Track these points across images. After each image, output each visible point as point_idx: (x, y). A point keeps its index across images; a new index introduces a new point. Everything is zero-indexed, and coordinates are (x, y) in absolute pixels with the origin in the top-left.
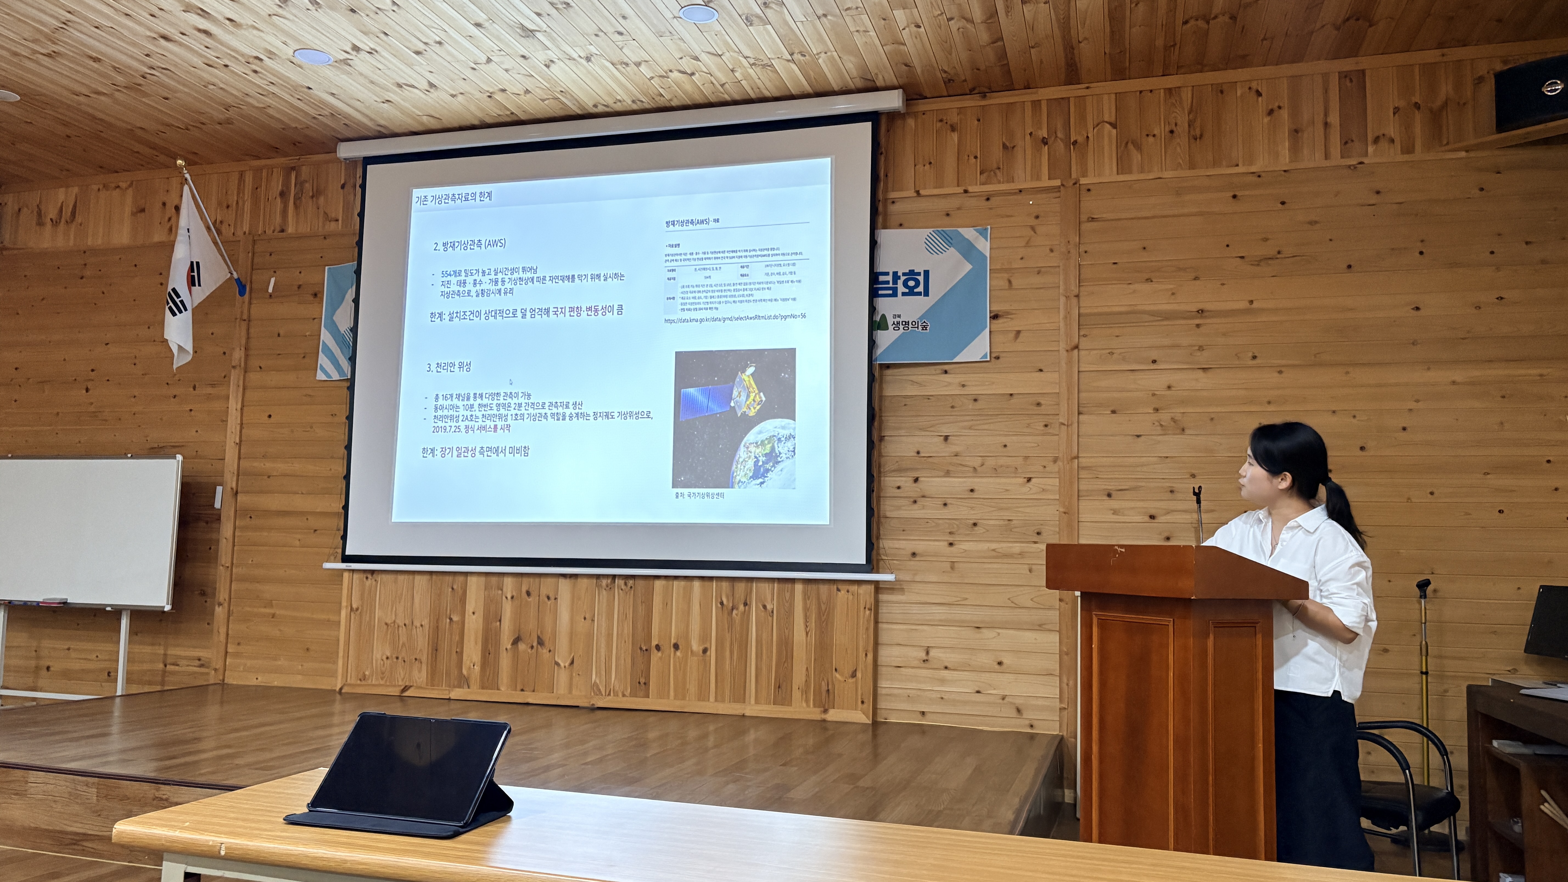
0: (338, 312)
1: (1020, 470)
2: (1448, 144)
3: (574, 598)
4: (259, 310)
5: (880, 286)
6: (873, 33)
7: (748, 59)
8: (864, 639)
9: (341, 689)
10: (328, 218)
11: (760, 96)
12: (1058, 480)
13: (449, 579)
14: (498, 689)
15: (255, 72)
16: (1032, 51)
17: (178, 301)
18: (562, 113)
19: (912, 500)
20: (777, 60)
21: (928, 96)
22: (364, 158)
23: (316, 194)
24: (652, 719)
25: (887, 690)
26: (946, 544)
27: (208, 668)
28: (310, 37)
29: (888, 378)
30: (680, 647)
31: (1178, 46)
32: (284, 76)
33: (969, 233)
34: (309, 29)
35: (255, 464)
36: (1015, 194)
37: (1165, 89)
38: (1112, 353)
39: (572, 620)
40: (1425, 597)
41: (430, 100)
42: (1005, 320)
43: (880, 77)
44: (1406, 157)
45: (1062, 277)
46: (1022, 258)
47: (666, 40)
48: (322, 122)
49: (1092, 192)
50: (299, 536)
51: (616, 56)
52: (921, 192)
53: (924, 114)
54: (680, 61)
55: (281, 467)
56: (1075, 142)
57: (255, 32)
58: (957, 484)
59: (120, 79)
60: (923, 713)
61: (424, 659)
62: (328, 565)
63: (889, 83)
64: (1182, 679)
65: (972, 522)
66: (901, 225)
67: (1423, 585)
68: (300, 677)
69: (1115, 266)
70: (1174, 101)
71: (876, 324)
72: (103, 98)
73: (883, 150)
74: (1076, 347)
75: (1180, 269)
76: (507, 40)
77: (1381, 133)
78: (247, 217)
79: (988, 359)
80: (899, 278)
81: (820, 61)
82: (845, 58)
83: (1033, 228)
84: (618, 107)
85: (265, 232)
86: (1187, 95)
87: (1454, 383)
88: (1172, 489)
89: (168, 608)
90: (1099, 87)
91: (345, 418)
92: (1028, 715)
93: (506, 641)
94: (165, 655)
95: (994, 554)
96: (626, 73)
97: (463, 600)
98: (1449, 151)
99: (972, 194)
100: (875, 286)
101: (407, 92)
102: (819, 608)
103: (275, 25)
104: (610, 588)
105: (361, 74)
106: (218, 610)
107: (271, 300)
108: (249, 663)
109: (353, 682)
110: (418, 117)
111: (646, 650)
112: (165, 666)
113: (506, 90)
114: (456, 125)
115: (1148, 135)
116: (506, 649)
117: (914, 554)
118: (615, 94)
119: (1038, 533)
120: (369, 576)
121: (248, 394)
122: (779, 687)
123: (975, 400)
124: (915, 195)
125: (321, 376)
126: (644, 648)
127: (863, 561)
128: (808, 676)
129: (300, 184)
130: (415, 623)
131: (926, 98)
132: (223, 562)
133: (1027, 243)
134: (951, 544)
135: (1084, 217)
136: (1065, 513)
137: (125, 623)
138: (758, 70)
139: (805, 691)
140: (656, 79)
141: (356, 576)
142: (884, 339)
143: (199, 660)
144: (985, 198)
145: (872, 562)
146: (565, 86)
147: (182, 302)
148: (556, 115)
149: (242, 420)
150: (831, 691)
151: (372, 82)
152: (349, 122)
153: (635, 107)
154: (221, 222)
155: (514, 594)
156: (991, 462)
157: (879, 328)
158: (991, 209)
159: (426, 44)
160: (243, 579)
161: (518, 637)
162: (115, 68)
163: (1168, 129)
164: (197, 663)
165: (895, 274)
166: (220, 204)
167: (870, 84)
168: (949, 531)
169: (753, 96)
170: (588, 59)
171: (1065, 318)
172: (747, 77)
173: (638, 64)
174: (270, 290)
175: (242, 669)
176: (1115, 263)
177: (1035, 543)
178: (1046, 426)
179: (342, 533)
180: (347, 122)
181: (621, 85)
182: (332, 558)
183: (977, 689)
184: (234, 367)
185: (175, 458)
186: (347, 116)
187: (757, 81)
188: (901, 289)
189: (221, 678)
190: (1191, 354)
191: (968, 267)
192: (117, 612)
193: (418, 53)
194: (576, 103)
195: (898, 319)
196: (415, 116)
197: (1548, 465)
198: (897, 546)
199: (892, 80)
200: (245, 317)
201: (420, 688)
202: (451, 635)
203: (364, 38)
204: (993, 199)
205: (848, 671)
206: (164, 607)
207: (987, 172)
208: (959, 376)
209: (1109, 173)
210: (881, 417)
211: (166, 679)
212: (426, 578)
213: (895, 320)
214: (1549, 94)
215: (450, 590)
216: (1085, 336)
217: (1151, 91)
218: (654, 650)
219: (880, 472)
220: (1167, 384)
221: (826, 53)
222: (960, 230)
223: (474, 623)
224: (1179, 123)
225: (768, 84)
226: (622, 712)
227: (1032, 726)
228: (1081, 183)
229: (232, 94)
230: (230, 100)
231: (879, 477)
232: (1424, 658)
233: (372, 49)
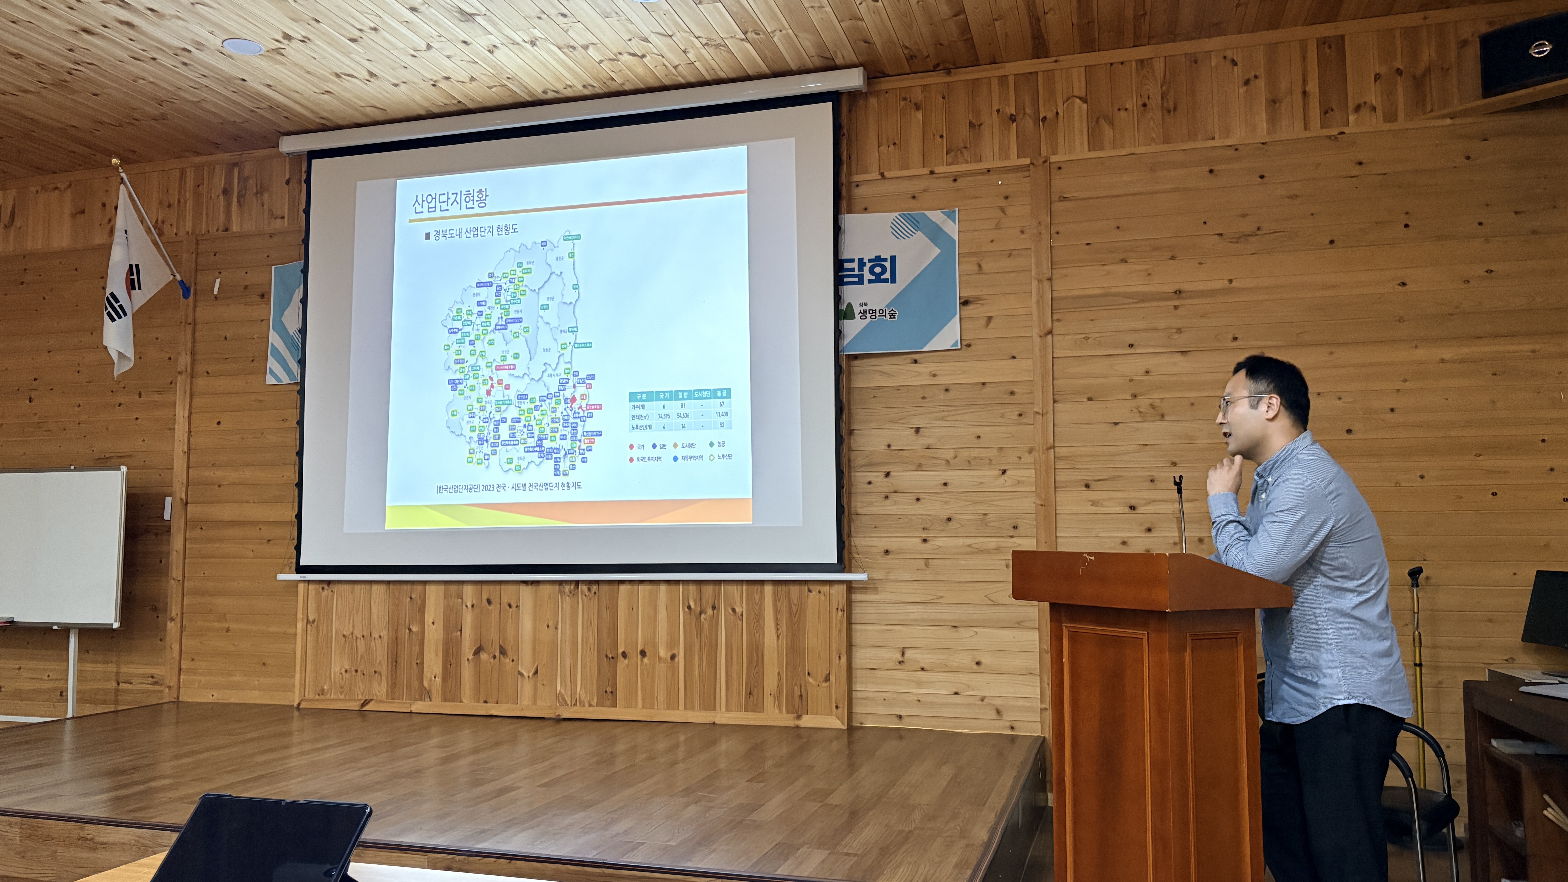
0: (286, 312)
1: (994, 462)
2: (1432, 111)
3: (537, 605)
4: (205, 312)
5: (845, 273)
6: (828, 9)
7: (701, 39)
8: (838, 642)
9: (299, 704)
10: (273, 216)
11: (714, 77)
12: (1034, 471)
13: (408, 587)
14: (461, 701)
15: (185, 64)
16: (996, 23)
17: (116, 305)
18: (509, 101)
19: (884, 496)
20: (730, 40)
21: (891, 73)
22: (308, 152)
23: (260, 192)
24: (619, 730)
25: (862, 693)
26: (919, 540)
27: (161, 685)
28: (239, 27)
29: (856, 369)
30: (648, 654)
31: (1148, 15)
32: (216, 67)
33: (936, 216)
34: (236, 18)
35: (206, 473)
36: (983, 174)
37: (1136, 61)
38: (1087, 338)
39: (535, 629)
40: (1417, 586)
41: (372, 91)
42: (975, 306)
43: (839, 55)
44: (1388, 126)
45: (1033, 260)
46: (992, 241)
47: (613, 21)
48: (262, 116)
49: (1062, 171)
50: (252, 547)
51: (562, 40)
52: (885, 174)
53: (887, 92)
54: (629, 43)
55: (231, 475)
56: (1045, 118)
57: (180, 22)
58: (931, 478)
59: (45, 76)
60: (900, 717)
61: (384, 673)
62: (281, 577)
63: (848, 62)
64: (1159, 696)
65: (946, 517)
66: (866, 209)
67: (1415, 573)
68: (256, 693)
69: (1088, 247)
70: (1146, 73)
71: (842, 313)
72: (29, 96)
73: (845, 131)
74: (1050, 332)
75: (1156, 249)
76: (446, 26)
77: (1362, 101)
78: (189, 217)
79: (959, 347)
80: (865, 264)
81: (776, 39)
82: (802, 35)
83: (1002, 209)
84: (569, 93)
85: (209, 231)
86: (1159, 66)
87: (1443, 361)
88: (1151, 478)
89: (116, 625)
90: (1067, 61)
91: (295, 422)
92: (1009, 716)
93: (468, 652)
94: (118, 673)
95: (969, 549)
96: (574, 57)
97: (422, 610)
98: (1432, 118)
99: (937, 176)
100: (840, 274)
101: (347, 83)
102: (790, 608)
103: (198, 14)
104: (573, 594)
105: (296, 64)
106: (170, 625)
107: (216, 302)
108: (203, 679)
109: (311, 697)
110: (361, 109)
111: (613, 658)
112: (118, 684)
113: (450, 78)
114: (401, 115)
115: (1119, 110)
116: (468, 660)
117: (887, 552)
118: (565, 80)
119: (1015, 527)
120: (326, 587)
121: (196, 400)
122: (750, 693)
123: (947, 390)
124: (880, 177)
125: (270, 380)
126: (610, 656)
127: (834, 560)
128: (779, 680)
129: (243, 180)
130: (373, 635)
131: (889, 76)
132: (174, 576)
133: (997, 225)
134: (925, 541)
135: (1055, 197)
136: (1042, 505)
137: (73, 641)
138: (711, 50)
139: (777, 698)
140: (606, 62)
141: (312, 587)
142: (852, 328)
143: (152, 677)
144: (952, 179)
145: (843, 563)
146: (511, 72)
147: (121, 307)
148: (505, 103)
149: (189, 428)
150: (804, 696)
151: (308, 72)
152: (289, 115)
153: (587, 92)
154: (163, 222)
155: (474, 602)
156: (965, 454)
157: (845, 318)
158: (958, 190)
159: (361, 30)
160: (197, 593)
161: (480, 647)
162: (38, 64)
163: (1140, 103)
164: (151, 680)
165: (861, 260)
166: (161, 203)
167: (831, 63)
168: (922, 526)
169: (708, 78)
170: (533, 43)
171: (1038, 302)
172: (700, 58)
173: (585, 48)
174: (216, 292)
175: (196, 686)
176: (1088, 244)
177: (1012, 537)
178: (1020, 415)
179: (295, 542)
180: (286, 114)
181: (569, 69)
182: (287, 568)
183: (955, 690)
184: (180, 373)
185: (119, 469)
186: (285, 108)
187: (712, 62)
188: (867, 276)
189: (175, 696)
190: (1169, 337)
191: (937, 251)
192: (65, 630)
193: (353, 40)
194: (526, 90)
195: (864, 308)
196: (358, 107)
197: (1542, 444)
198: (869, 544)
199: (853, 58)
200: (190, 320)
201: (381, 701)
202: (411, 647)
203: (295, 26)
204: (959, 180)
205: (821, 676)
206: (112, 624)
207: (953, 152)
208: (930, 365)
209: (1081, 151)
210: (849, 410)
211: (120, 697)
212: (382, 588)
213: (862, 309)
214: (1537, 56)
215: (409, 599)
216: (1058, 320)
217: (1122, 63)
218: (621, 658)
219: (850, 467)
220: (1144, 369)
221: (781, 31)
222: (926, 212)
223: (434, 634)
224: (1152, 96)
225: (723, 65)
226: (589, 723)
227: (1012, 728)
228: (1051, 161)
229: (164, 89)
230: (162, 95)
231: (850, 472)
232: (1417, 649)
233: (304, 37)
